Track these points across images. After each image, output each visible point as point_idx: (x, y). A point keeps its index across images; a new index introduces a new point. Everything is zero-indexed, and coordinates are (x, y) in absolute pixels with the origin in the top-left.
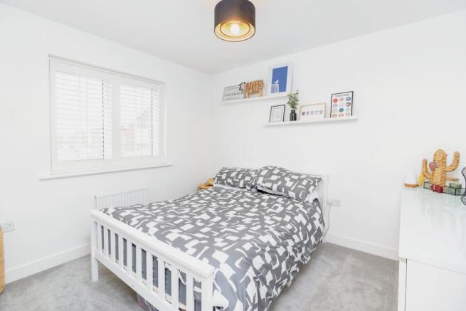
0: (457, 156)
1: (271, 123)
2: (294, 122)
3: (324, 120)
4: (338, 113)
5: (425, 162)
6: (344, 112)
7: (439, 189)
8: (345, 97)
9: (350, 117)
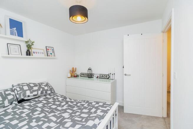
0: (76, 69)
1: (10, 55)
2: (28, 56)
3: (44, 57)
4: (50, 55)
5: (70, 71)
6: (52, 55)
7: (76, 76)
8: (51, 49)
9: (54, 57)
